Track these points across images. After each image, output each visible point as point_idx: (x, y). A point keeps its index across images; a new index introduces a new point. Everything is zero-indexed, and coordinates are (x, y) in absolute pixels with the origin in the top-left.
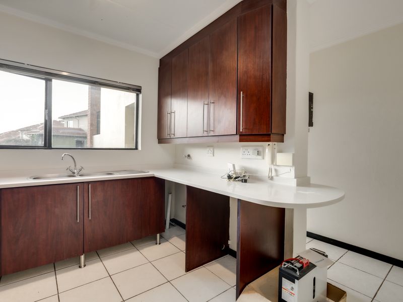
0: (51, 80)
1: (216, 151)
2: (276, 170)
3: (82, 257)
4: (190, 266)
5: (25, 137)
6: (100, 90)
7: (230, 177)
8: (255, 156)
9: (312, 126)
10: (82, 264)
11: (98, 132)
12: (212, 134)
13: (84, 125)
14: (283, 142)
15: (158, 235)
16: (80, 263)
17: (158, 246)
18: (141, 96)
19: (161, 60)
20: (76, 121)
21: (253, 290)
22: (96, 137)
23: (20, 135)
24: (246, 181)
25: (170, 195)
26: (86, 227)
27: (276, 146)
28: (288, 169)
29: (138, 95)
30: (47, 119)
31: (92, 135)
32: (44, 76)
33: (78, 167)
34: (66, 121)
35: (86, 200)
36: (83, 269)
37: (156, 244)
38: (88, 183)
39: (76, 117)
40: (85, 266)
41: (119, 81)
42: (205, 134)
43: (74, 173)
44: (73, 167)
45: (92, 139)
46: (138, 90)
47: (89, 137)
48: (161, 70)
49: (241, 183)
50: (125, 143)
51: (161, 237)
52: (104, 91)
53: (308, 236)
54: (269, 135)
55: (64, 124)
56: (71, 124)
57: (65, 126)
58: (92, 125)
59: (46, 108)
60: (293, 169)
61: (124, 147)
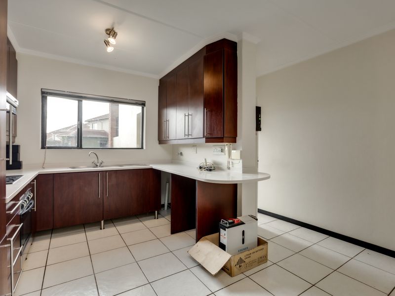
0: (81, 101)
1: (198, 150)
2: (232, 162)
3: (102, 222)
4: (174, 231)
5: (57, 139)
6: (118, 105)
7: (201, 168)
8: (220, 153)
9: (260, 130)
10: (102, 228)
11: (117, 135)
12: (190, 137)
13: (106, 127)
14: (236, 142)
15: (156, 212)
16: (101, 225)
17: (156, 220)
18: (145, 108)
19: (160, 80)
20: (100, 123)
21: (207, 239)
22: (115, 139)
23: (53, 137)
24: (210, 170)
25: (168, 184)
26: (104, 202)
27: (231, 146)
28: (238, 161)
29: (143, 108)
30: (79, 128)
31: (113, 136)
32: (77, 99)
33: (100, 161)
34: (91, 124)
35: (105, 184)
36: (103, 230)
37: (155, 218)
38: (106, 171)
39: (100, 120)
40: (104, 228)
41: (128, 98)
42: (186, 137)
43: (97, 165)
44: (96, 161)
45: (112, 140)
46: (143, 104)
47: (110, 139)
48: (160, 87)
49: (207, 171)
50: (137, 144)
51: (158, 214)
52: (121, 106)
53: (258, 212)
54: (223, 138)
55: (89, 127)
56: (96, 127)
57: (91, 128)
58: (112, 128)
59: (78, 120)
60: (241, 161)
61: (136, 147)
